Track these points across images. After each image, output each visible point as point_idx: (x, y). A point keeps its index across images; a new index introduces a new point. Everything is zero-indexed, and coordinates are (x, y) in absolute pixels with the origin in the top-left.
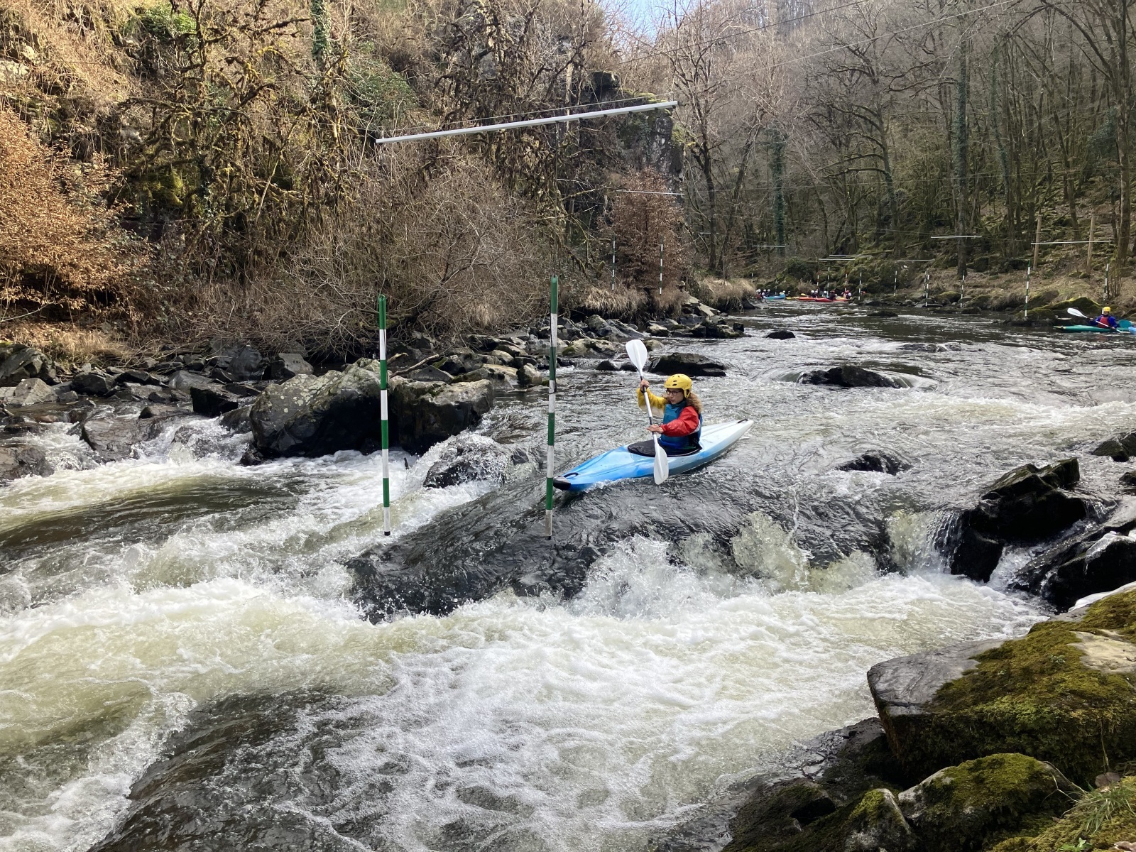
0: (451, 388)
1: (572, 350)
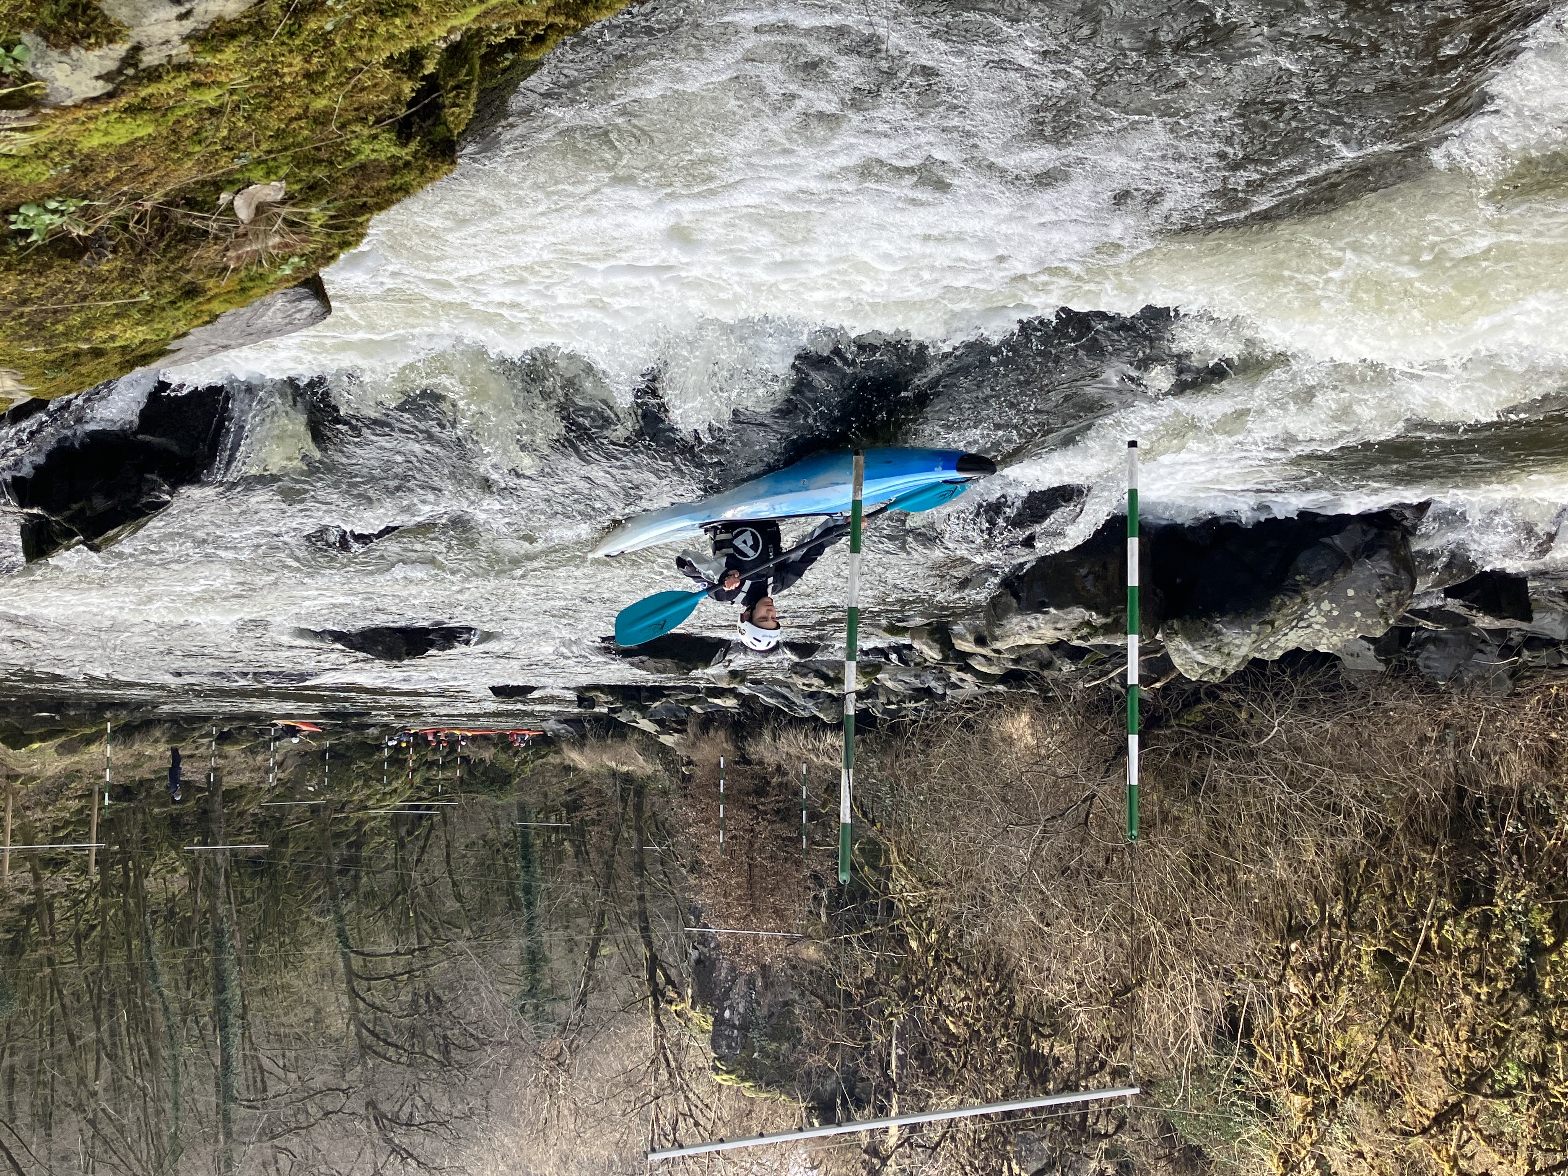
0: (1059, 635)
1: (865, 674)
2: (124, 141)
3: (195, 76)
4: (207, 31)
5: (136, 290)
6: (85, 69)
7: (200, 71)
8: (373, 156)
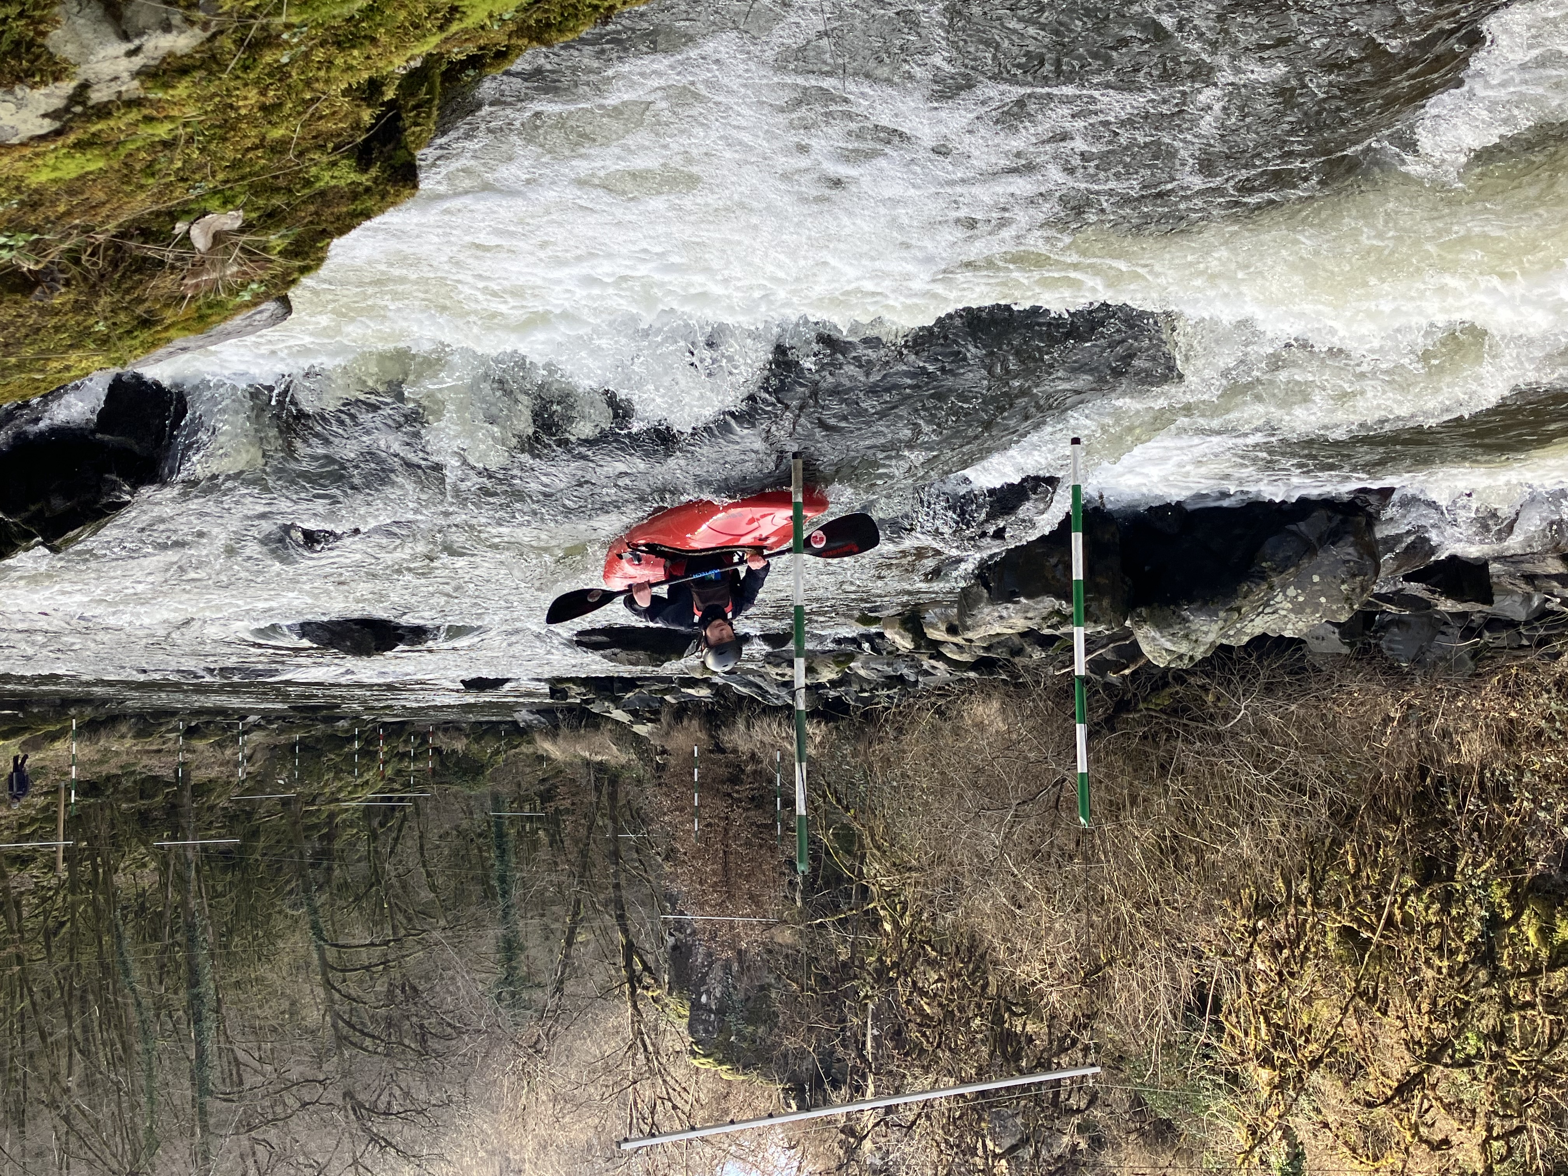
0: (1030, 624)
1: (838, 663)
2: (73, 175)
3: (146, 112)
4: (157, 67)
5: (91, 321)
6: (30, 107)
7: (152, 106)
8: (333, 183)
